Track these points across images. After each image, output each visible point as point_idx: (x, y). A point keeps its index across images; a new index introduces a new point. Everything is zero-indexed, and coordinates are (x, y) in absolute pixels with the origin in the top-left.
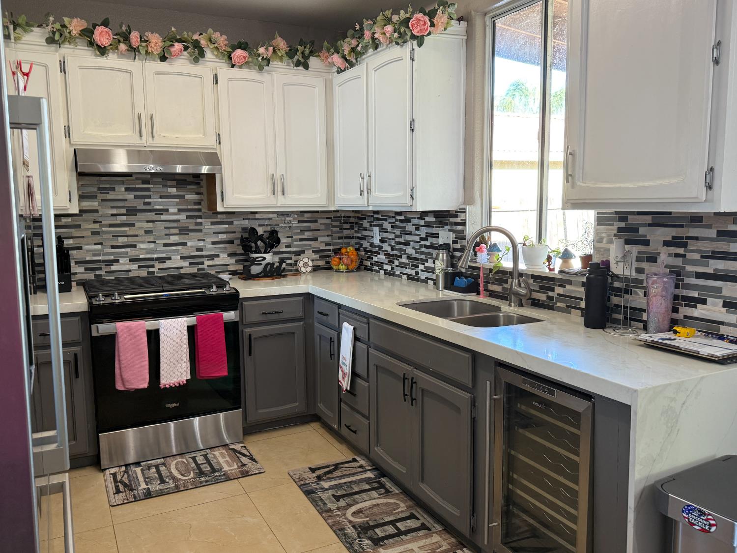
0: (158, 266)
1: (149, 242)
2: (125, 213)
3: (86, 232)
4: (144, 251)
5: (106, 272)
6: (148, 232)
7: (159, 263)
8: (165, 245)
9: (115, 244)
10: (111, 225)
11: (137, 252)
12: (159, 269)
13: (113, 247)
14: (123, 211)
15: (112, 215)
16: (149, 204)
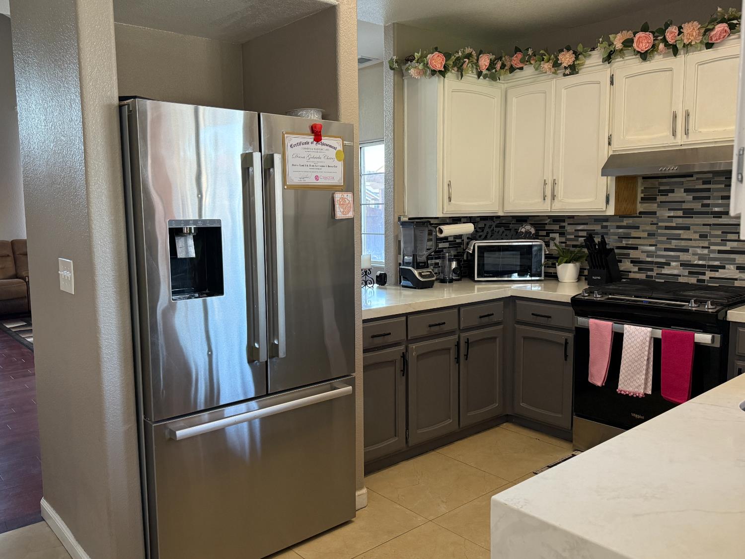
0: (709, 274)
1: (703, 247)
2: (682, 215)
3: (643, 233)
4: (697, 257)
5: (657, 274)
6: (703, 236)
7: (711, 271)
8: (720, 252)
9: (668, 246)
10: (667, 228)
11: (690, 257)
12: (710, 278)
13: (666, 250)
14: (680, 213)
15: (669, 217)
16: (708, 205)
